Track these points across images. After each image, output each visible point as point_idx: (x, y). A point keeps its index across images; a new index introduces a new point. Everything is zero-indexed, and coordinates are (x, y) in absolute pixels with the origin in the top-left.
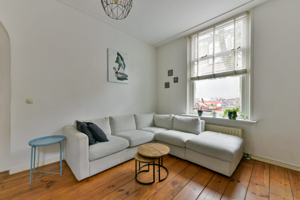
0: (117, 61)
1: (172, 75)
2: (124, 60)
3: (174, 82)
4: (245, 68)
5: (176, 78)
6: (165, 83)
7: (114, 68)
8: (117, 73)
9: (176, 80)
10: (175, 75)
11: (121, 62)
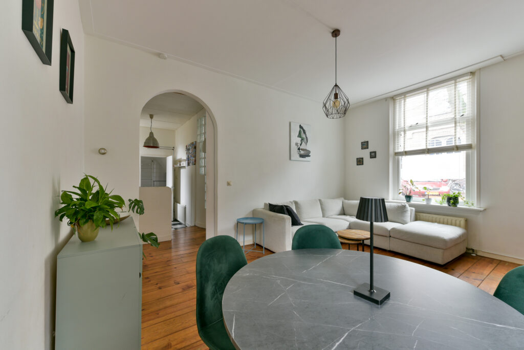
0: (300, 136)
1: (368, 148)
2: (307, 133)
3: (371, 158)
4: (470, 143)
5: (373, 152)
6: (357, 159)
7: (297, 144)
8: (299, 149)
9: (373, 155)
10: (371, 149)
11: (304, 136)
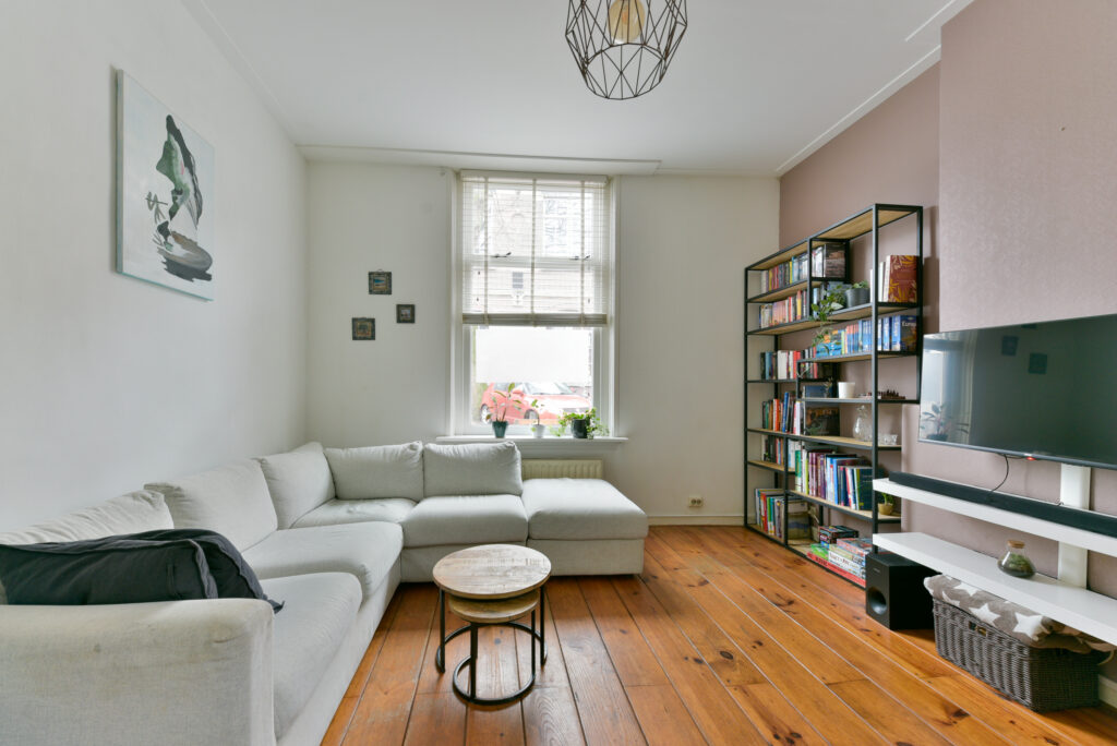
1: (389, 293)
2: (198, 172)
3: (399, 321)
5: (407, 306)
7: (152, 201)
8: (163, 229)
9: (406, 314)
10: (400, 294)
11: (186, 178)
